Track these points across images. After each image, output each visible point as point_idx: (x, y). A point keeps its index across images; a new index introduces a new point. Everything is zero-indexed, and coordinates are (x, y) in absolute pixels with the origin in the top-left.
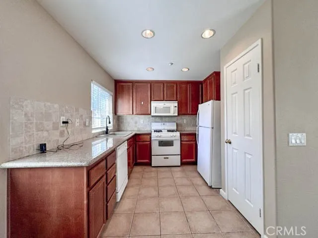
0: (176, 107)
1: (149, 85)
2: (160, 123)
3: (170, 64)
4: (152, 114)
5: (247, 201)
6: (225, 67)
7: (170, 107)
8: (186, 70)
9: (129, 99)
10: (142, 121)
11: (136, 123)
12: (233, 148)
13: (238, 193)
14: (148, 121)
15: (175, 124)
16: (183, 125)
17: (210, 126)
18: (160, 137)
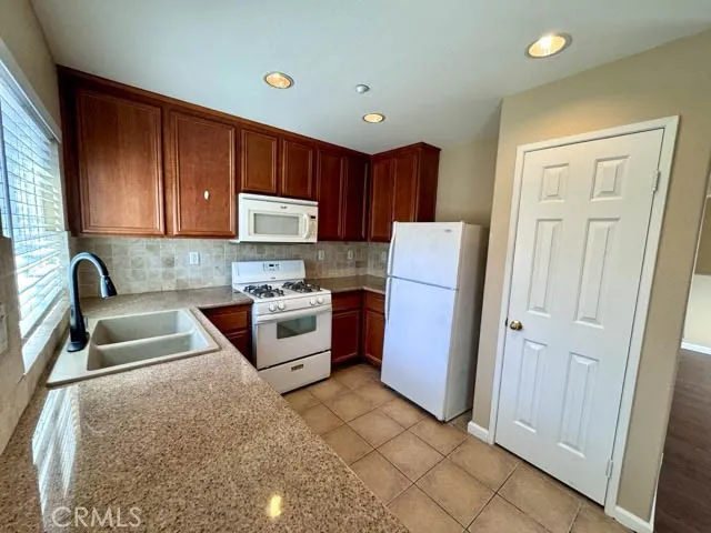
0: (313, 217)
1: (231, 134)
2: (261, 263)
3: (360, 89)
4: (242, 238)
5: (564, 446)
6: (521, 149)
7: (297, 218)
8: (375, 119)
9: (149, 173)
10: (192, 258)
11: (170, 263)
12: (526, 340)
13: (534, 431)
14: (218, 257)
15: (302, 263)
16: (318, 264)
17: (454, 284)
18: (282, 311)
